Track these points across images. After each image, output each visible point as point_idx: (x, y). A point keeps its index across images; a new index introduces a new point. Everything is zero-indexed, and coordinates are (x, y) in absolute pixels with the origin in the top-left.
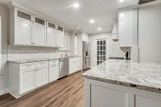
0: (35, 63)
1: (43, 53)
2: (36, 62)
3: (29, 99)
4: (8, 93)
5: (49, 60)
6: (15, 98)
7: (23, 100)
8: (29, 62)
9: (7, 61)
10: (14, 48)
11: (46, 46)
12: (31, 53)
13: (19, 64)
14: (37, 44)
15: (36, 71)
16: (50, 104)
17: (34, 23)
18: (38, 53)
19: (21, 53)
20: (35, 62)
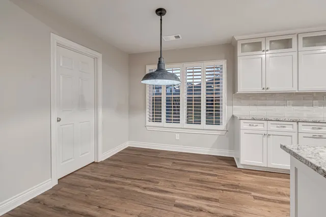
0: (265, 122)
1: (293, 105)
2: (267, 120)
3: (251, 175)
4: (233, 158)
5: (298, 122)
6: (236, 166)
7: (244, 172)
8: (254, 119)
9: (233, 115)
10: (240, 98)
11: (297, 92)
12: (266, 105)
13: (240, 119)
14: (273, 88)
15: (266, 136)
16: (278, 201)
17: (267, 53)
18: (279, 105)
19: (249, 105)
20: (265, 120)
